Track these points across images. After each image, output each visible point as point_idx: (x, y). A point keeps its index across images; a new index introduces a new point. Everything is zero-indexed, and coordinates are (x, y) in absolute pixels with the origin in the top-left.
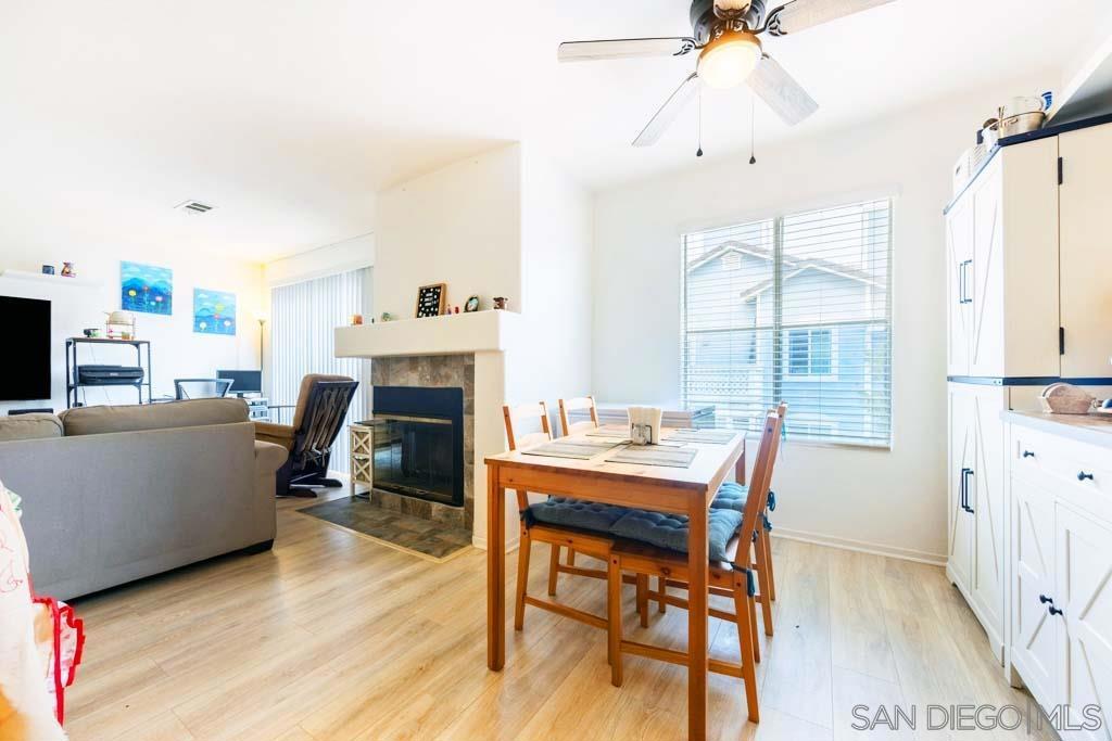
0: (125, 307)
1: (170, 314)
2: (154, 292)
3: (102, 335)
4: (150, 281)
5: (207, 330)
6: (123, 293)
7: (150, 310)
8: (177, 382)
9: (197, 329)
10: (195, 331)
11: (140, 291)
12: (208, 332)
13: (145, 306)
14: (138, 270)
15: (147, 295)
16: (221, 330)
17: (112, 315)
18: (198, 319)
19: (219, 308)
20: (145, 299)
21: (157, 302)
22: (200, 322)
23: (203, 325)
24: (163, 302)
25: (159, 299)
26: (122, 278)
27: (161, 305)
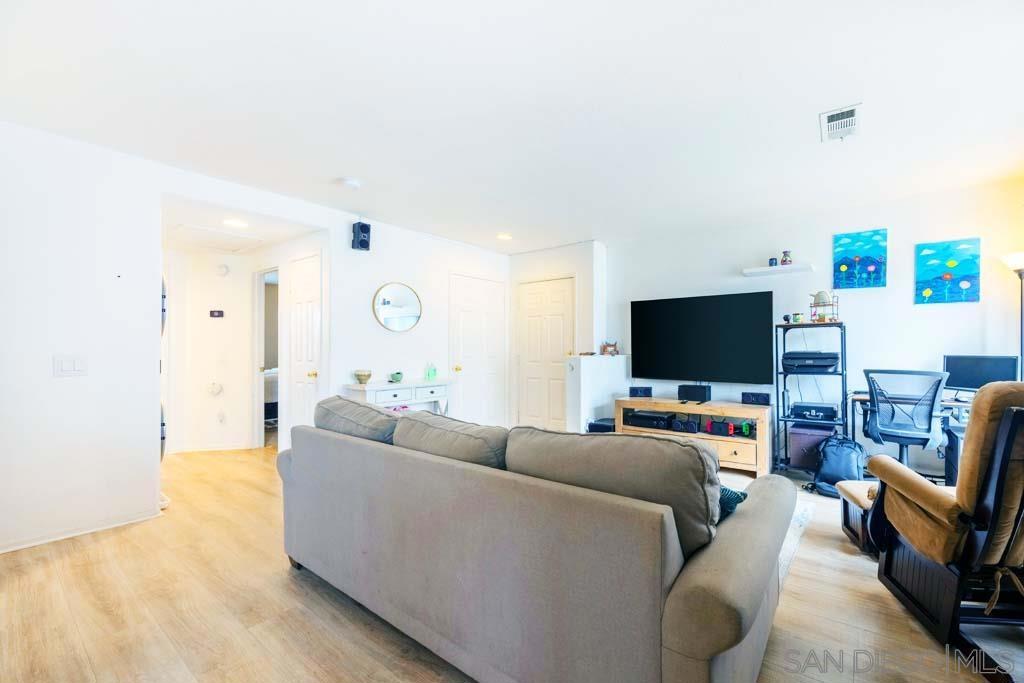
0: (836, 286)
1: (884, 285)
2: (866, 261)
3: (805, 319)
4: (861, 250)
5: (932, 300)
6: (835, 271)
7: (861, 285)
8: (867, 373)
9: (919, 299)
10: (917, 302)
11: (851, 264)
12: (931, 302)
13: (856, 281)
14: (849, 240)
15: (858, 267)
16: (955, 296)
17: (817, 296)
18: (920, 286)
19: (952, 263)
20: (856, 272)
21: (869, 273)
22: (923, 289)
23: (927, 293)
24: (877, 271)
25: (872, 268)
26: (835, 254)
27: (873, 276)
